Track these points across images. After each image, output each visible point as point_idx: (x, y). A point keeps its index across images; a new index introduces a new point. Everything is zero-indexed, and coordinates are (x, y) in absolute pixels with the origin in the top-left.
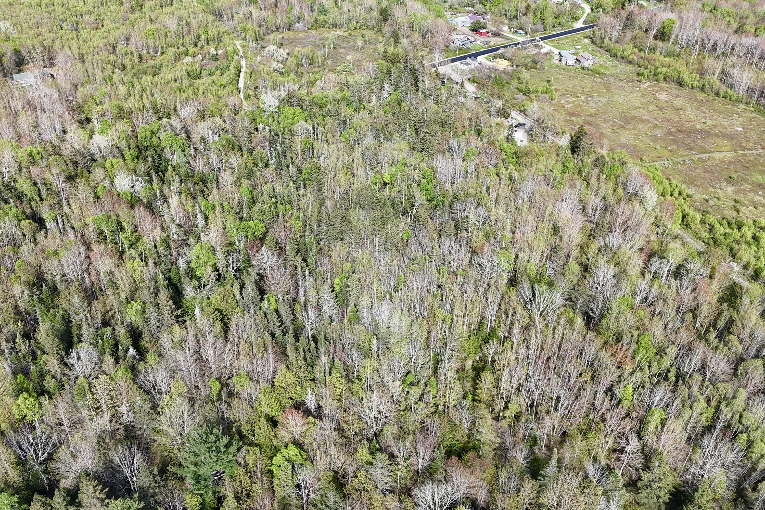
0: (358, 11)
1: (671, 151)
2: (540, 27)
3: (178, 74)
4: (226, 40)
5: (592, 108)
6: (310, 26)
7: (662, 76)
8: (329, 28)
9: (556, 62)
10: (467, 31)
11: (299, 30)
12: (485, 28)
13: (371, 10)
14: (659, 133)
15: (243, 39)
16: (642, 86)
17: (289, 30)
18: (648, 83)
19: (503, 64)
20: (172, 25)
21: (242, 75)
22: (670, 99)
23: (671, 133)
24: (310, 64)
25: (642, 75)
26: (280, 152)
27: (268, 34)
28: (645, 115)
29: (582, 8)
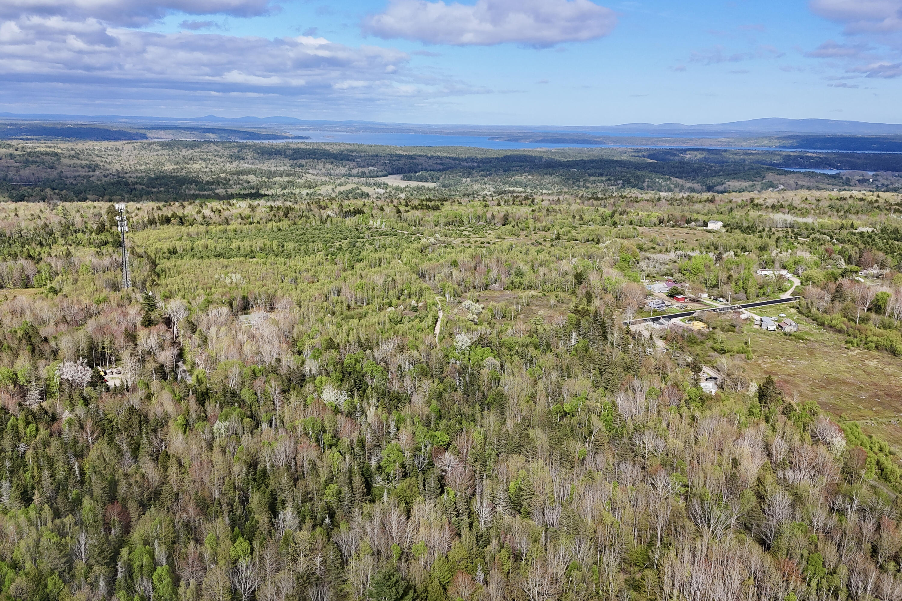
0: (554, 275)
1: (876, 412)
2: (742, 295)
3: (382, 319)
4: (426, 295)
5: (791, 369)
6: (505, 287)
7: (874, 345)
8: (524, 289)
9: (757, 327)
10: (665, 296)
11: (495, 290)
12: (682, 294)
13: (567, 274)
14: (864, 395)
15: (442, 295)
16: (850, 353)
17: (486, 289)
18: (857, 351)
19: (698, 326)
20: (380, 281)
21: (439, 324)
22: (880, 366)
23: (877, 396)
24: (503, 317)
25: (852, 343)
26: (468, 382)
27: (466, 292)
28: (850, 379)
29: (790, 282)
